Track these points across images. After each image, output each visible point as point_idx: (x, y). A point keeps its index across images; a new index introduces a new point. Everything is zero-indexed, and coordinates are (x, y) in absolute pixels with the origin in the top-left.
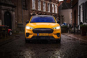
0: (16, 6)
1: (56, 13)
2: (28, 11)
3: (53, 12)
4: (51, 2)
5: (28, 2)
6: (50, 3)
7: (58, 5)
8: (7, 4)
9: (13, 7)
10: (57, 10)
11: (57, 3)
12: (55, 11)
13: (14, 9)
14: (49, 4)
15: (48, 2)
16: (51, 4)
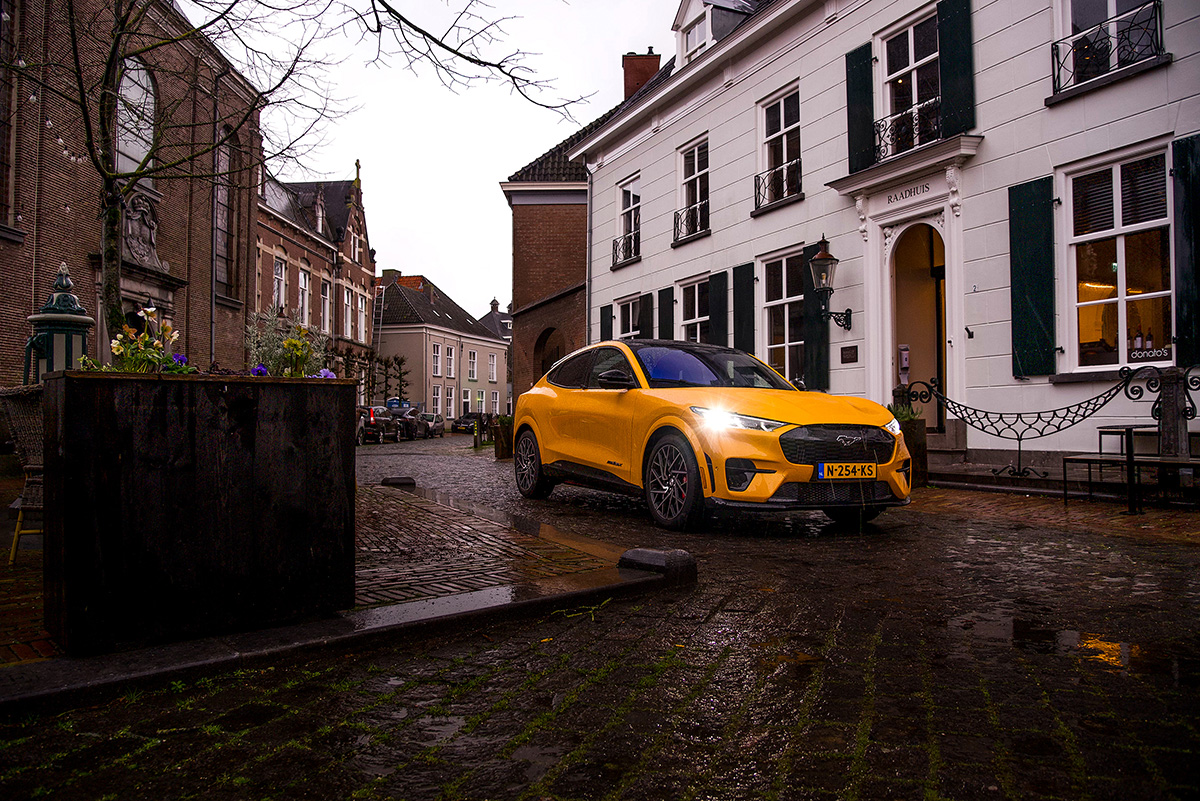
0: (182, 283)
1: (362, 339)
2: (240, 315)
3: (348, 335)
4: (338, 277)
5: (243, 264)
6: (334, 281)
7: (369, 296)
8: (134, 266)
9: (168, 283)
10: (368, 324)
11: (368, 286)
12: (355, 329)
13: (170, 299)
14: (325, 286)
15: (325, 275)
16: (338, 285)
